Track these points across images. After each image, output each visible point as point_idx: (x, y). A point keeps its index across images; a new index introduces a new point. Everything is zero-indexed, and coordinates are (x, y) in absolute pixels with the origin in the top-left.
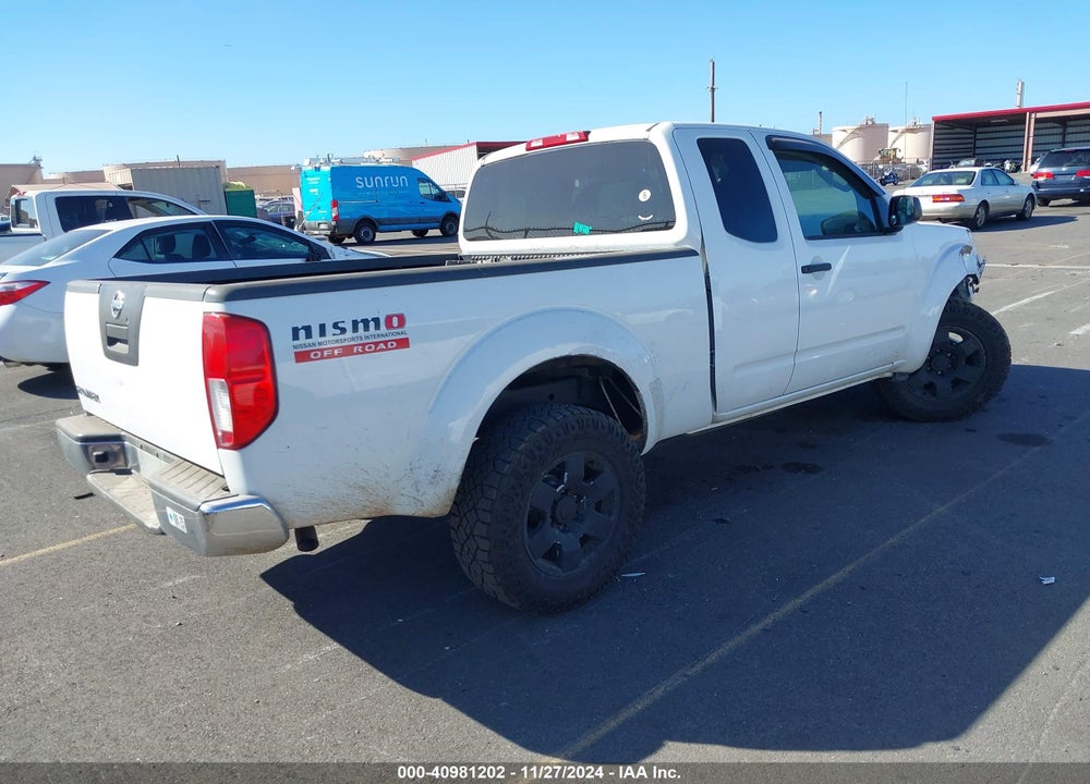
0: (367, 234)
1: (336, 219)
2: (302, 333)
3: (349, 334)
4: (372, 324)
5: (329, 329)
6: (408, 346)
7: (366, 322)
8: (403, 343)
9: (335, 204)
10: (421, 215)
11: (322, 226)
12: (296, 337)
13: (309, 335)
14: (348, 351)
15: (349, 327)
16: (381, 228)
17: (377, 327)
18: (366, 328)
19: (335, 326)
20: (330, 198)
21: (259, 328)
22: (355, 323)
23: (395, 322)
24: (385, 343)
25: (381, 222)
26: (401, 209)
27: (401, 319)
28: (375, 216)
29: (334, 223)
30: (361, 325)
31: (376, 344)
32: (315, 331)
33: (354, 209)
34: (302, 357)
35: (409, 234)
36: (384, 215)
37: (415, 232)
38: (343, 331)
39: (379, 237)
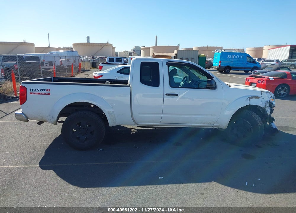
0: (228, 71)
1: (220, 66)
2: (32, 90)
3: (40, 91)
4: (44, 90)
5: (36, 90)
6: (50, 94)
7: (43, 90)
8: (49, 94)
9: (220, 62)
10: (246, 66)
11: (216, 68)
12: (31, 90)
13: (33, 90)
14: (39, 94)
15: (40, 90)
16: (232, 69)
17: (45, 91)
18: (43, 91)
19: (37, 89)
20: (219, 60)
21: (25, 88)
22: (41, 90)
23: (48, 90)
24: (46, 93)
25: (233, 68)
26: (240, 64)
27: (50, 90)
28: (231, 66)
29: (219, 67)
30: (42, 90)
31: (44, 93)
32: (34, 90)
33: (225, 64)
34: (31, 93)
35: (243, 72)
36: (234, 66)
37: (245, 71)
38: (39, 90)
39: (231, 71)
